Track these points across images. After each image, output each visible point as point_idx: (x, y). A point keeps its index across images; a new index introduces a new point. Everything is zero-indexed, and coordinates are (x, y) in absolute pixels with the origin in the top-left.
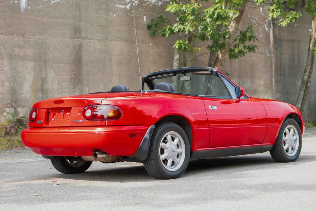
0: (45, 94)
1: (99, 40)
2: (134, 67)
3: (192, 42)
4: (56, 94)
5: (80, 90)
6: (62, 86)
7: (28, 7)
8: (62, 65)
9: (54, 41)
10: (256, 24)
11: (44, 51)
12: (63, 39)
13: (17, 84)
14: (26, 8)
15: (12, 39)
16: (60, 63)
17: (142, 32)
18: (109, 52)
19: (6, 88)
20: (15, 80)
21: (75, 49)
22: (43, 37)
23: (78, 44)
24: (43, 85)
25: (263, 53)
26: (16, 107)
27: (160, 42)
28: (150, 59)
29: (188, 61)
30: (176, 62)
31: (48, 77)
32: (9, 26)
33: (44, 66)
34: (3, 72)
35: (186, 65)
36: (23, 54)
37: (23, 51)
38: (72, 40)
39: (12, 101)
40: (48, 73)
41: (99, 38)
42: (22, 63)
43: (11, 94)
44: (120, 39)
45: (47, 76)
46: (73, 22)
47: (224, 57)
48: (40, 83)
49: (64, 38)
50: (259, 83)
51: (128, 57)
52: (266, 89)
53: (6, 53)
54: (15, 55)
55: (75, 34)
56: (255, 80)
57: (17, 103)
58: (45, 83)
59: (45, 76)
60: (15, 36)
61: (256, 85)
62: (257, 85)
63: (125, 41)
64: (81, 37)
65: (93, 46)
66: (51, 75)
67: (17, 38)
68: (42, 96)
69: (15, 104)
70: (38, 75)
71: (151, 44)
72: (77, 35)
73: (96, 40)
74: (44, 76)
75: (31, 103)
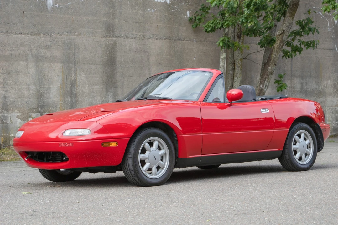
0: (74, 98)
1: (134, 38)
2: (175, 67)
3: (242, 38)
4: (87, 97)
5: (114, 93)
6: (93, 89)
7: (56, 5)
8: (93, 66)
9: (85, 41)
10: (323, 16)
11: (74, 51)
12: (94, 38)
13: (44, 88)
14: (53, 6)
15: (38, 39)
16: (92, 64)
17: (185, 28)
18: (146, 52)
19: (31, 91)
20: (41, 83)
21: (108, 48)
22: (72, 36)
23: (111, 43)
24: (73, 88)
25: (332, 50)
26: (43, 112)
27: (206, 39)
28: (194, 59)
29: (237, 60)
30: (223, 62)
31: (78, 80)
32: (34, 25)
33: (74, 67)
34: (29, 75)
35: (235, 65)
36: (50, 56)
37: (50, 52)
38: (104, 39)
39: (38, 106)
40: (78, 75)
41: (135, 36)
42: (49, 65)
43: (38, 98)
44: (159, 37)
45: (77, 78)
46: (105, 19)
47: (277, 55)
48: (69, 86)
49: (96, 37)
50: (326, 84)
51: (169, 57)
52: (335, 90)
53: (32, 55)
54: (41, 56)
55: (108, 32)
56: (321, 80)
57: (44, 107)
58: (75, 86)
59: (75, 79)
60: (42, 36)
61: (322, 86)
62: (324, 86)
63: (165, 39)
64: (114, 36)
65: (128, 45)
66: (81, 77)
67: (44, 38)
68: (72, 100)
69: (41, 109)
70: (66, 77)
71: (195, 42)
72: (110, 34)
73: (132, 38)
74: (73, 78)
75: (59, 108)
